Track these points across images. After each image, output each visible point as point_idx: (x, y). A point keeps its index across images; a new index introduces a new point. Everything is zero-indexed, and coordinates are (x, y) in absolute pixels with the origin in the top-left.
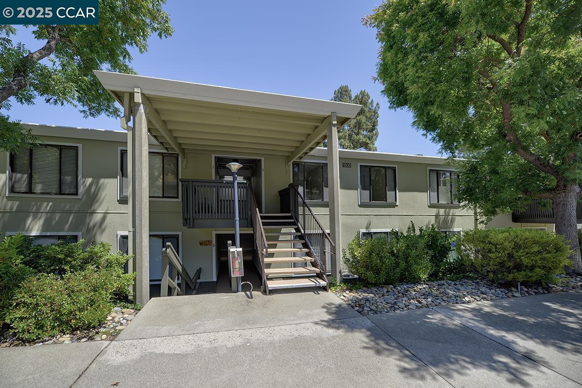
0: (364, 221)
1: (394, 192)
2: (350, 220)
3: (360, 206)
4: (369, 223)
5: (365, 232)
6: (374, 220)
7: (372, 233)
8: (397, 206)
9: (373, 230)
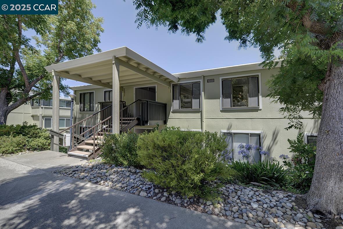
0: (226, 123)
1: (257, 98)
2: (213, 122)
3: (222, 111)
4: (230, 125)
5: (226, 132)
6: (235, 123)
7: (232, 133)
8: (261, 110)
9: (233, 131)
